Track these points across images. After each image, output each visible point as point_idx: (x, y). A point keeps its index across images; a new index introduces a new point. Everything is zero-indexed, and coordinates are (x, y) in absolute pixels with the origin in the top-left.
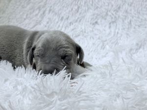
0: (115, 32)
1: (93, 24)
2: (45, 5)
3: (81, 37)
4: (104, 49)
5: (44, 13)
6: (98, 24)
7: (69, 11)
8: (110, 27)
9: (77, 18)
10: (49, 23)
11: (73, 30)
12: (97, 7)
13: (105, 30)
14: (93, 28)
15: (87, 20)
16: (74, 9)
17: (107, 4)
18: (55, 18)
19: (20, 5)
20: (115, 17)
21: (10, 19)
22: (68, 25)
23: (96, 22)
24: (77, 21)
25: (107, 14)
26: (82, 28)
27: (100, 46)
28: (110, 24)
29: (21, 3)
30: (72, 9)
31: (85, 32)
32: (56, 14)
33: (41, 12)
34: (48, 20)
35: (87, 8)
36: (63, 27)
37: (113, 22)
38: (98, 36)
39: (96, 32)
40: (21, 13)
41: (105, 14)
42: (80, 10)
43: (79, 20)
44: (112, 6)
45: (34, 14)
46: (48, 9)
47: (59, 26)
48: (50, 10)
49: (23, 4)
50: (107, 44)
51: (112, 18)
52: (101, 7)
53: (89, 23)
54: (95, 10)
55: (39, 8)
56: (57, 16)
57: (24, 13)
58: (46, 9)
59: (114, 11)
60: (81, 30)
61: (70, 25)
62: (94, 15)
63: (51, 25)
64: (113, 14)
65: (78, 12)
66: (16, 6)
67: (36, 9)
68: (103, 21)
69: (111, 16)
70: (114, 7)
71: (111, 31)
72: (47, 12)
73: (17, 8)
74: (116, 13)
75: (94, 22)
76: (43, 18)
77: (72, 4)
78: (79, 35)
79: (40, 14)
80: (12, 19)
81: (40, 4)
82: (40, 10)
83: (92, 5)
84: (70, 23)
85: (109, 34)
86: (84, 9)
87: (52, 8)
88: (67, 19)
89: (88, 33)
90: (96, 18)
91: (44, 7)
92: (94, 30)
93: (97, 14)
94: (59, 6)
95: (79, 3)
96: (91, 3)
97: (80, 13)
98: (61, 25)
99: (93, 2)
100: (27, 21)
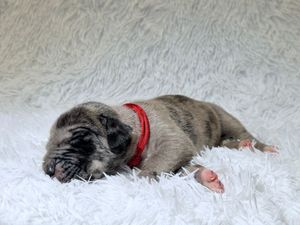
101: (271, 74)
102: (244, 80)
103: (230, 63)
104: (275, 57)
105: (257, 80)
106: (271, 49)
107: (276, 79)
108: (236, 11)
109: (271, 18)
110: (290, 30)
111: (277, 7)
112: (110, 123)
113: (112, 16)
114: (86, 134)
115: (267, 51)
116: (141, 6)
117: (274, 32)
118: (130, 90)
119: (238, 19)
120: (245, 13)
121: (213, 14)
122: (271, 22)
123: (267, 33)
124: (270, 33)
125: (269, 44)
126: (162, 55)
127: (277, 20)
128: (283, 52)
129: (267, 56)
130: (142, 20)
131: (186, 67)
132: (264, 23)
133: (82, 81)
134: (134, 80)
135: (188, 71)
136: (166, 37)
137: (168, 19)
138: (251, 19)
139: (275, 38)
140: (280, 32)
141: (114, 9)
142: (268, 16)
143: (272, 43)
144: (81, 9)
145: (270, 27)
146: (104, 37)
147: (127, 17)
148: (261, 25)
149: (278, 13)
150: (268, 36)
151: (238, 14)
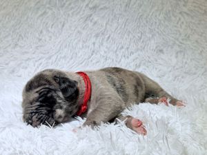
101: (181, 52)
102: (162, 56)
103: (153, 44)
104: (183, 40)
105: (171, 56)
106: (180, 34)
107: (184, 55)
108: (156, 8)
109: (180, 13)
110: (193, 21)
111: (184, 6)
112: (62, 80)
113: (70, 12)
114: (48, 92)
115: (177, 36)
116: (91, 6)
117: (183, 23)
118: (84, 64)
119: (158, 14)
120: (162, 9)
121: (140, 10)
122: (180, 16)
123: (178, 23)
124: (179, 23)
125: (179, 31)
126: (105, 40)
127: (185, 15)
128: (189, 37)
129: (177, 39)
130: (91, 15)
131: (122, 47)
132: (175, 17)
133: (50, 58)
134: (86, 57)
135: (123, 50)
136: (108, 26)
137: (109, 15)
138: (166, 14)
139: (183, 27)
140: (187, 23)
141: (72, 8)
142: (177, 11)
143: (181, 30)
144: (49, 8)
145: (180, 19)
146: (65, 27)
147: (81, 13)
148: (173, 18)
149: (185, 9)
150: (179, 26)
151: (157, 10)
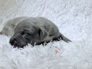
0: (89, 21)
1: (75, 16)
2: (45, 3)
3: (66, 24)
4: (81, 32)
5: (44, 8)
6: (78, 16)
7: (60, 8)
8: (86, 18)
9: (64, 12)
10: (47, 15)
11: (61, 19)
12: (78, 5)
13: (82, 20)
14: (74, 18)
15: (71, 13)
16: (63, 6)
17: (84, 3)
18: (50, 11)
19: (29, 4)
20: (90, 11)
21: (23, 12)
22: (59, 16)
23: (77, 15)
24: (64, 14)
25: (84, 10)
26: (67, 18)
27: (79, 30)
28: (86, 16)
29: (30, 2)
30: (61, 6)
31: (69, 21)
32: (51, 9)
33: (42, 8)
34: (46, 13)
35: (71, 6)
36: (55, 17)
37: (88, 15)
38: (77, 24)
39: (76, 21)
40: (30, 8)
41: (83, 9)
42: (66, 7)
43: (65, 13)
44: (88, 4)
45: (38, 9)
46: (47, 6)
47: (53, 17)
48: (48, 7)
49: (31, 3)
50: (83, 29)
51: (87, 12)
52: (80, 5)
53: (72, 15)
54: (76, 7)
55: (41, 6)
56: (52, 10)
57: (32, 8)
58: (45, 6)
59: (89, 7)
60: (67, 19)
61: (60, 16)
62: (75, 10)
63: (48, 16)
64: (88, 10)
65: (65, 8)
66: (28, 4)
67: (39, 6)
68: (81, 14)
69: (86, 11)
70: (89, 5)
71: (86, 21)
72: (46, 8)
73: (28, 5)
74: (90, 9)
75: (75, 14)
76: (43, 11)
77: (61, 3)
78: (65, 23)
79: (41, 9)
80: (25, 12)
81: (42, 3)
82: (41, 7)
83: (74, 3)
84: (60, 15)
85: (85, 22)
86: (69, 6)
87: (49, 5)
88: (58, 12)
89: (71, 22)
90: (77, 12)
91: (44, 5)
92: (75, 19)
93: (78, 9)
94: (53, 4)
95: (66, 2)
96: (74, 2)
97: (67, 9)
98: (54, 16)
99: (75, 2)
100: (33, 13)
